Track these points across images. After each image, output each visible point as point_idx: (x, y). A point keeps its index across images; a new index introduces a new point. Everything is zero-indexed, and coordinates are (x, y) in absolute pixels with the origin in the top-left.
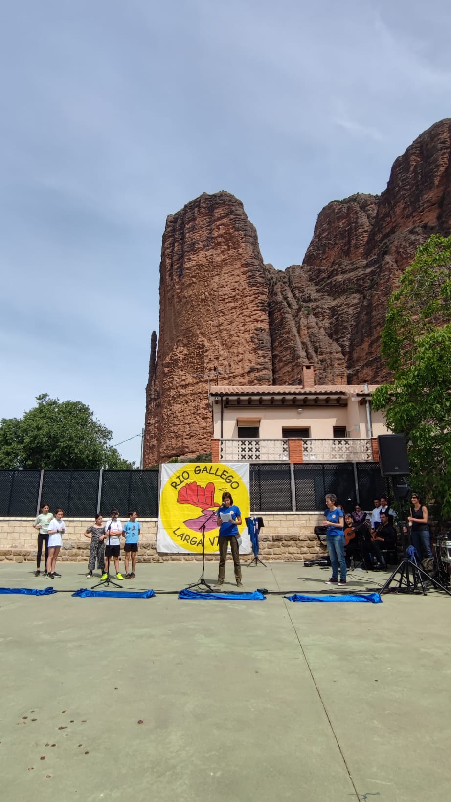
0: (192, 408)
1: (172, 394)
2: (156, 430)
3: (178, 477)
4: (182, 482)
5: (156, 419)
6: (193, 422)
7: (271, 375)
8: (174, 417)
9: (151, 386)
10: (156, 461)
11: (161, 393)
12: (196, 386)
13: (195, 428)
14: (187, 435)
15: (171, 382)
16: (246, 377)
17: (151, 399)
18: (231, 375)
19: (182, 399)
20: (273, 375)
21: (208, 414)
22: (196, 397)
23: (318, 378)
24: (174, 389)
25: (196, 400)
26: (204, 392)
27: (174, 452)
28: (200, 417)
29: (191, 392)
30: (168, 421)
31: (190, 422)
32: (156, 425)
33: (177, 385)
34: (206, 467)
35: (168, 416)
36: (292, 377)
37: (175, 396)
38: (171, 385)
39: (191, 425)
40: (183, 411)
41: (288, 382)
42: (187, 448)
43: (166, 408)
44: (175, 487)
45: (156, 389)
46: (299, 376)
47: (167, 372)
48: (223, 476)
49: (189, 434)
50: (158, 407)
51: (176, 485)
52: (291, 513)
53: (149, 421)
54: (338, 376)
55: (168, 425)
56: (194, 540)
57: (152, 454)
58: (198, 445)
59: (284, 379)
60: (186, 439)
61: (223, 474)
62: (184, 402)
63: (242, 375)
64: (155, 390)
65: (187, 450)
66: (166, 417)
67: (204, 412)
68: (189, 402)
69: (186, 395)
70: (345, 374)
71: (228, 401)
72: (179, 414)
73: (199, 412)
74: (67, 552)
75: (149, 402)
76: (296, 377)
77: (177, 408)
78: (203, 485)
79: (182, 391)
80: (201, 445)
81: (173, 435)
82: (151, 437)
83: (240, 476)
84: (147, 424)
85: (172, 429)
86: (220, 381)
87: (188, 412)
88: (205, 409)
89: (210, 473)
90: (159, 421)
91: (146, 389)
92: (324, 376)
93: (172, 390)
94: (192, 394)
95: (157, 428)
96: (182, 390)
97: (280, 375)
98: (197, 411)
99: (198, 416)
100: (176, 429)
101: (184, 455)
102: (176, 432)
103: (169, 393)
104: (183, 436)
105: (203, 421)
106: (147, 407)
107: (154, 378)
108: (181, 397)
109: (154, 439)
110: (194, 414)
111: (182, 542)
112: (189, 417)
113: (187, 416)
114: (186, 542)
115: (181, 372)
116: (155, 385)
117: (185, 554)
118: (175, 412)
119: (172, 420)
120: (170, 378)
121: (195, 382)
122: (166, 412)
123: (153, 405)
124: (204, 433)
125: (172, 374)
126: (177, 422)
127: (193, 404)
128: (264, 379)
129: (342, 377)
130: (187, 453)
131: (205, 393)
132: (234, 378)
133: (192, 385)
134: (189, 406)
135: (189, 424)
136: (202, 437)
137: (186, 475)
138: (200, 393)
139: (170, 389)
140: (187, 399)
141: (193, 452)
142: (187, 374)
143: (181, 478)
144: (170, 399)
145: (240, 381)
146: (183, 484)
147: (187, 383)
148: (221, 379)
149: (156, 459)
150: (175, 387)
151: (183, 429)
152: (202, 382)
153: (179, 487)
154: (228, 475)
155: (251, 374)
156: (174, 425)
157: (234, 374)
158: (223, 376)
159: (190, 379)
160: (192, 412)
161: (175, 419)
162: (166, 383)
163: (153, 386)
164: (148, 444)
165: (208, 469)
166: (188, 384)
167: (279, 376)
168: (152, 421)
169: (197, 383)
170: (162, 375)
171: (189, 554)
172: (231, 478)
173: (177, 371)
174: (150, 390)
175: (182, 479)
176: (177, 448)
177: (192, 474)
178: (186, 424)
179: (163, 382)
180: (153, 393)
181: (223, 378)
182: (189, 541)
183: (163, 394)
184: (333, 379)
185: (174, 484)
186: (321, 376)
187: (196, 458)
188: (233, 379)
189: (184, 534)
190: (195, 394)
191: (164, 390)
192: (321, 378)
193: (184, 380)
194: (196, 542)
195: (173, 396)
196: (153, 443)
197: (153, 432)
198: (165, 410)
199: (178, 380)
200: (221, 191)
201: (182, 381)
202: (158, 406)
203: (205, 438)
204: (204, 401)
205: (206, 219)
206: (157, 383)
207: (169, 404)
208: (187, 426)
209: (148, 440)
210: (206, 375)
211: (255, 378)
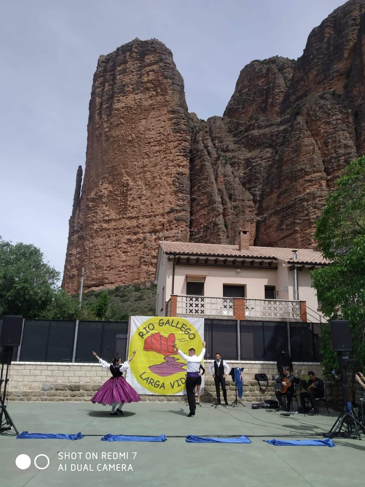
0: (114, 242)
1: (95, 227)
2: (77, 260)
3: (145, 328)
4: (148, 332)
5: (78, 250)
6: (113, 255)
7: (189, 217)
8: (96, 250)
9: (75, 218)
10: (75, 291)
11: (84, 225)
12: (118, 222)
13: (116, 262)
14: (108, 267)
15: (94, 216)
16: (166, 217)
17: (74, 231)
18: (152, 213)
19: (105, 233)
20: (190, 217)
21: (129, 248)
22: (118, 232)
23: (231, 222)
24: (97, 223)
25: (118, 234)
26: (126, 228)
27: (94, 282)
28: (120, 251)
29: (114, 227)
30: (90, 253)
31: (111, 255)
32: (77, 256)
33: (101, 219)
34: (168, 321)
35: (90, 248)
36: (208, 220)
37: (98, 230)
38: (94, 219)
39: (112, 258)
40: (105, 244)
41: (203, 224)
42: (107, 279)
43: (89, 241)
44: (142, 336)
45: (79, 222)
46: (214, 219)
47: (91, 206)
48: (182, 329)
49: (110, 266)
50: (80, 239)
51: (143, 335)
53: (70, 252)
54: (248, 221)
55: (90, 256)
56: (158, 383)
57: (72, 283)
58: (117, 276)
59: (201, 221)
60: (106, 270)
61: (182, 327)
62: (106, 235)
63: (163, 215)
64: (78, 223)
65: (106, 281)
66: (88, 249)
67: (125, 247)
68: (111, 236)
69: (108, 229)
70: (255, 221)
71: (179, 259)
72: (101, 247)
73: (120, 246)
74: (45, 392)
75: (71, 234)
76: (211, 220)
77: (99, 241)
78: (166, 335)
79: (105, 226)
80: (120, 277)
81: (93, 266)
82: (72, 267)
83: (197, 329)
84: (69, 255)
85: (93, 260)
86: (142, 219)
87: (110, 245)
88: (126, 244)
89: (171, 326)
90: (81, 252)
91: (69, 220)
92: (236, 221)
93: (95, 224)
94: (115, 229)
95: (79, 259)
96: (105, 225)
97: (197, 217)
98: (118, 245)
99: (119, 250)
100: (97, 261)
101: (103, 285)
102: (96, 263)
103: (92, 227)
104: (103, 267)
105: (123, 254)
106: (69, 238)
107: (77, 211)
108: (104, 231)
109: (75, 269)
110: (115, 247)
111: (147, 385)
112: (110, 250)
113: (109, 249)
114: (150, 385)
115: (105, 208)
116: (78, 218)
117: (149, 395)
118: (97, 245)
119: (94, 252)
120: (94, 213)
121: (117, 218)
122: (88, 244)
123: (75, 237)
124: (123, 266)
125: (96, 209)
126: (98, 255)
127: (115, 238)
128: (182, 220)
129: (251, 223)
130: (106, 283)
131: (127, 229)
132: (155, 217)
133: (115, 220)
134: (110, 240)
135: (110, 256)
136: (122, 269)
137: (151, 327)
138: (122, 228)
139: (93, 223)
140: (109, 233)
141: (112, 283)
142: (111, 210)
143: (147, 329)
144: (93, 232)
145: (160, 220)
146: (149, 334)
147: (110, 218)
148: (143, 217)
149: (75, 289)
150: (98, 221)
151: (103, 261)
152: (125, 218)
153: (145, 337)
154: (186, 328)
155: (171, 214)
156: (96, 257)
157: (155, 213)
158: (144, 214)
159: (113, 215)
160: (114, 246)
161: (96, 251)
162: (89, 217)
163: (77, 218)
164: (69, 273)
165: (170, 322)
166: (111, 220)
167: (196, 218)
168: (74, 252)
169: (120, 219)
170: (87, 209)
171: (152, 395)
172: (188, 330)
173: (101, 206)
174: (74, 222)
175: (148, 330)
176: (97, 279)
177: (156, 326)
178: (107, 256)
179: (86, 216)
180: (76, 225)
181: (145, 216)
182: (153, 384)
183: (86, 227)
184: (243, 224)
185: (141, 334)
186: (233, 221)
187: (115, 289)
188: (154, 218)
189: (148, 378)
190: (118, 229)
191: (87, 224)
192: (233, 222)
193: (108, 216)
194: (159, 385)
195: (96, 230)
196: (74, 273)
197: (74, 262)
198: (87, 242)
199: (102, 215)
200: (153, 39)
201: (105, 216)
202: (81, 238)
203: (124, 271)
204: (126, 236)
205: (137, 64)
206: (81, 216)
207: (92, 237)
208: (108, 258)
209: (68, 269)
210: (129, 212)
211: (174, 218)
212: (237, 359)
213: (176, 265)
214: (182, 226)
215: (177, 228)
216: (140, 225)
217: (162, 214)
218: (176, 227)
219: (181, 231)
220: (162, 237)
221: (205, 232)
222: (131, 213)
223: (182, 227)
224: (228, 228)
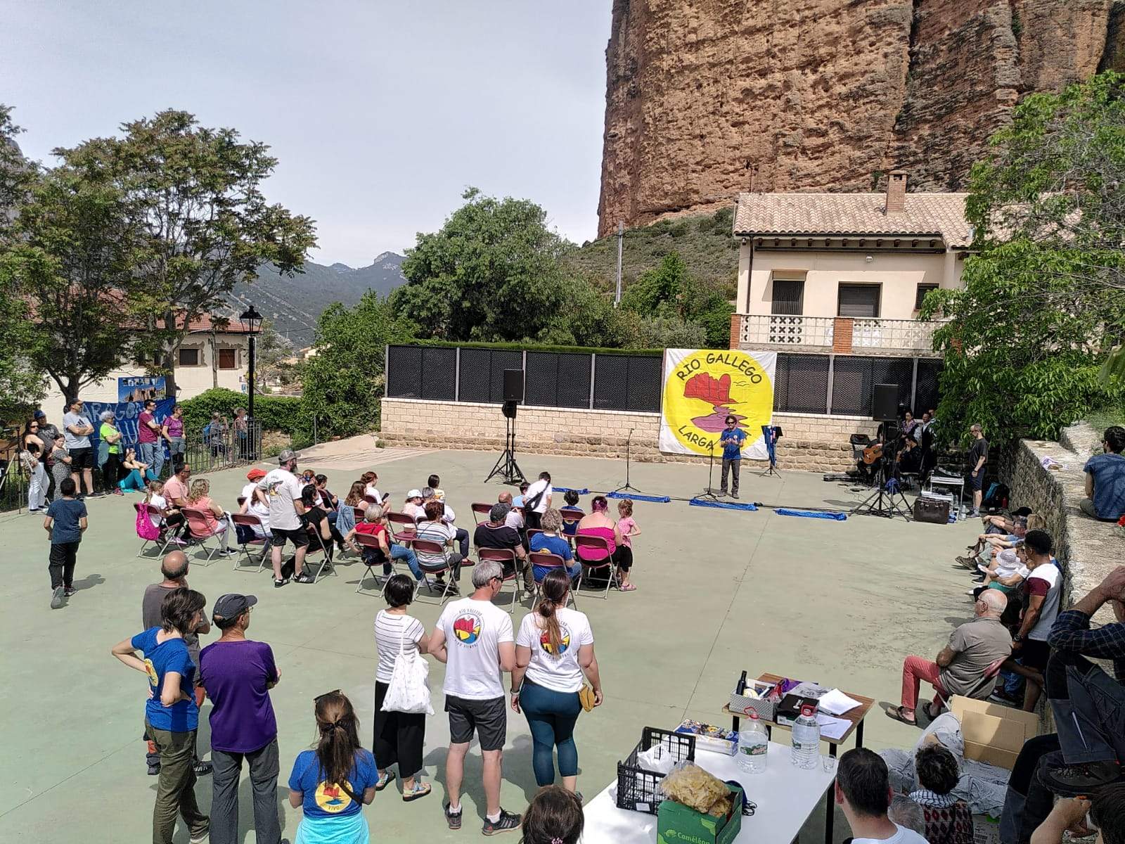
0: (711, 100)
1: (665, 65)
2: (628, 150)
3: (686, 366)
4: (690, 372)
5: (629, 125)
6: (710, 133)
7: (910, 12)
8: (669, 122)
9: (619, 45)
10: (627, 221)
11: (640, 62)
12: (721, 44)
13: (717, 150)
14: (697, 163)
15: (663, 36)
16: (846, 18)
17: (619, 77)
18: (807, 13)
19: (688, 78)
20: (914, 11)
21: (747, 113)
22: (721, 73)
23: (1032, 16)
24: (669, 53)
25: (721, 79)
26: (739, 59)
27: (667, 202)
28: (727, 121)
29: (711, 60)
30: (655, 131)
31: (704, 133)
32: (629, 140)
33: (678, 42)
34: (721, 355)
35: (655, 119)
36: (963, 14)
37: (673, 71)
38: (663, 42)
39: (707, 140)
40: (690, 108)
41: (950, 29)
42: (696, 192)
43: (652, 100)
44: (681, 377)
45: (628, 54)
46: (981, 13)
47: (655, 9)
48: (742, 367)
49: (702, 161)
50: (633, 97)
51: (683, 376)
52: (824, 416)
53: (612, 131)
54: (1084, 10)
55: (656, 139)
56: (703, 440)
57: (621, 204)
58: (720, 186)
59: (943, 20)
60: (694, 171)
61: (742, 364)
62: (691, 84)
63: (836, 14)
64: (627, 56)
65: (695, 197)
66: (651, 122)
67: (737, 110)
68: (705, 84)
69: (697, 67)
70: (1105, 7)
71: (761, 242)
72: (680, 115)
73: (725, 109)
75: (612, 86)
76: (972, 16)
77: (676, 98)
78: (717, 376)
79: (689, 58)
80: (726, 188)
81: (665, 162)
82: (619, 167)
83: (764, 368)
84: (610, 138)
85: (663, 149)
86: (780, 31)
87: (701, 109)
88: (740, 101)
89: (725, 363)
90: (636, 131)
91: (606, 51)
92: (1048, 11)
93: (665, 56)
94: (713, 65)
95: (632, 146)
96: (688, 56)
97: (931, 10)
98: (721, 106)
99: (724, 119)
100: (672, 148)
101: (688, 207)
102: (672, 156)
103: (658, 63)
104: (687, 165)
105: (734, 130)
106: (608, 96)
107: (624, 26)
108: (687, 72)
109: (624, 172)
110: (713, 113)
111: (689, 443)
112: (702, 121)
113: (699, 118)
114: (693, 442)
115: (687, 10)
116: (627, 43)
117: (692, 456)
118: (671, 110)
119: (664, 129)
120: (662, 26)
121: (719, 35)
122: (651, 109)
123: (622, 92)
124: (734, 160)
125: (667, 15)
126: (674, 134)
127: (713, 89)
128: (890, 23)
129: (1094, 14)
130: (695, 203)
131: (742, 63)
132: (815, 21)
133: (713, 41)
134: (703, 94)
135: (702, 137)
136: (731, 168)
137: (696, 364)
138: (731, 62)
139: (660, 53)
140: (699, 77)
141: (708, 202)
142: (702, 15)
143: (689, 367)
144: (661, 77)
145: (828, 29)
146: (692, 375)
147: (701, 37)
148: (783, 24)
149: (628, 217)
150: (672, 49)
151: (687, 150)
152: (737, 33)
153: (686, 378)
154: (748, 366)
155: (859, 9)
156: (669, 140)
157: (816, 11)
158: (787, 17)
159: (709, 28)
160: (711, 109)
161: (670, 125)
162: (652, 39)
163: (623, 43)
164: (612, 182)
165: (724, 358)
166: (703, 42)
167: (930, 14)
168: (621, 130)
169: (725, 37)
170: (644, 18)
171: (696, 456)
172: (751, 370)
173: (677, 6)
174: (616, 55)
175: (691, 369)
176: (675, 193)
177: (703, 363)
178: (695, 137)
179: (645, 35)
180: (621, 62)
181: (788, 22)
182: (697, 442)
183: (645, 65)
184: (1070, 19)
185: (681, 375)
186: (1040, 11)
187: (716, 217)
188: (812, 25)
189: (691, 433)
190: (719, 64)
191: (648, 56)
192: (1037, 16)
193: (695, 31)
194: (705, 443)
195: (668, 71)
196: (622, 180)
197: (621, 155)
198: (649, 104)
199: (681, 31)
201: (689, 33)
202: (635, 94)
203: (736, 171)
204: (739, 83)
206: (632, 37)
207: (659, 90)
208: (697, 142)
209: (610, 173)
210: (748, 15)
211: (867, 20)
212: (826, 413)
213: (756, 250)
214: (889, 40)
215: (873, 48)
216: (776, 49)
217: (836, 11)
218: (871, 46)
219: (886, 56)
220: (831, 78)
221: (953, 53)
222: (753, 17)
223: (890, 44)
224: (1021, 35)
